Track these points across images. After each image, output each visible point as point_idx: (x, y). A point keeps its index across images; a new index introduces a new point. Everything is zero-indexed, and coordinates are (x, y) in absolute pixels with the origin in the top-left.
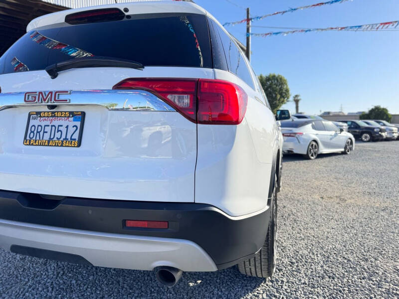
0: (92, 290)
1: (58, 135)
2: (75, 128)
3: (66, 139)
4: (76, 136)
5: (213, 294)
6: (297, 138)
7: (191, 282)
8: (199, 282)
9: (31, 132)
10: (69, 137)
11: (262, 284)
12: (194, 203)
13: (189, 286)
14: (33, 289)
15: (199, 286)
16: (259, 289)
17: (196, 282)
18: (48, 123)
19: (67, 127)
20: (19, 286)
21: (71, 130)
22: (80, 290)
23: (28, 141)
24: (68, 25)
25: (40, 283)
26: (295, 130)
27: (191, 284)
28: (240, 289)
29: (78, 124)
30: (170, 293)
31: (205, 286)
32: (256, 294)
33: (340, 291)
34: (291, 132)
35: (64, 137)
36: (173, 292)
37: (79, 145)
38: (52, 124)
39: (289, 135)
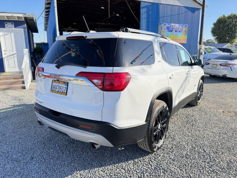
0: (81, 144)
1: (60, 90)
2: (65, 88)
3: (62, 92)
4: (65, 91)
5: (126, 155)
6: (230, 67)
7: (120, 148)
8: (123, 148)
9: (53, 87)
10: (63, 91)
11: (150, 155)
12: (102, 121)
13: (118, 149)
14: (61, 140)
15: (122, 150)
16: (147, 157)
17: (122, 149)
18: (57, 85)
19: (63, 87)
20: (57, 138)
21: (64, 89)
22: (77, 143)
23: (52, 91)
24: (67, 40)
25: (64, 138)
26: (230, 62)
27: (119, 149)
28: (138, 155)
29: (66, 87)
30: (109, 151)
31: (124, 151)
32: (144, 158)
33: (186, 165)
34: (226, 63)
35: (62, 91)
36: (110, 151)
37: (66, 95)
38: (59, 85)
39: (224, 65)
